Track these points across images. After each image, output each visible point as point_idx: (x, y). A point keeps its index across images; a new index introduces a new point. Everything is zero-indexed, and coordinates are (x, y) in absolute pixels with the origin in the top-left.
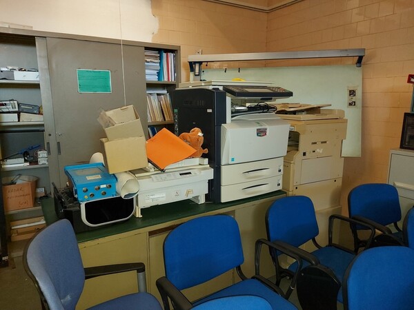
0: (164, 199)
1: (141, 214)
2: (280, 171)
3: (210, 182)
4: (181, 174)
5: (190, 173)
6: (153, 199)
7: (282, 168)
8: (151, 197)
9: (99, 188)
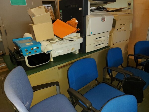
0: (63, 53)
1: (53, 60)
2: (108, 37)
3: (81, 44)
4: (69, 41)
5: (73, 40)
6: (58, 53)
7: (109, 36)
8: (57, 52)
9: (33, 49)
